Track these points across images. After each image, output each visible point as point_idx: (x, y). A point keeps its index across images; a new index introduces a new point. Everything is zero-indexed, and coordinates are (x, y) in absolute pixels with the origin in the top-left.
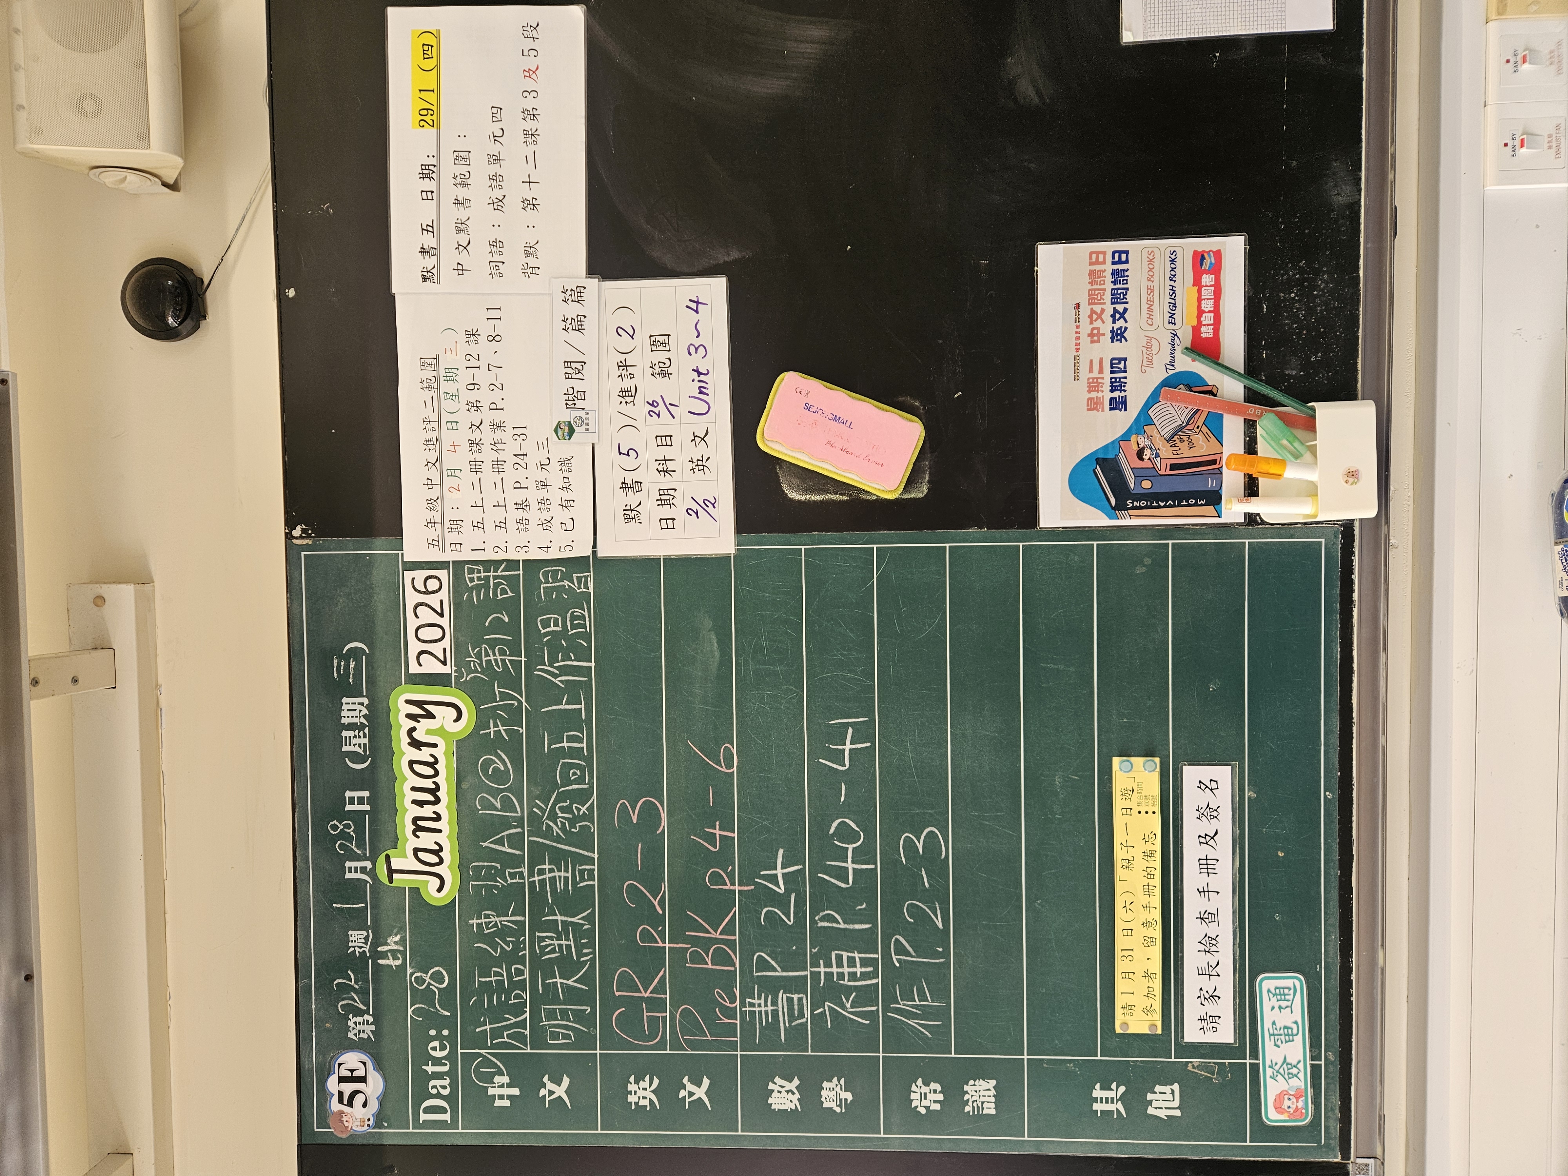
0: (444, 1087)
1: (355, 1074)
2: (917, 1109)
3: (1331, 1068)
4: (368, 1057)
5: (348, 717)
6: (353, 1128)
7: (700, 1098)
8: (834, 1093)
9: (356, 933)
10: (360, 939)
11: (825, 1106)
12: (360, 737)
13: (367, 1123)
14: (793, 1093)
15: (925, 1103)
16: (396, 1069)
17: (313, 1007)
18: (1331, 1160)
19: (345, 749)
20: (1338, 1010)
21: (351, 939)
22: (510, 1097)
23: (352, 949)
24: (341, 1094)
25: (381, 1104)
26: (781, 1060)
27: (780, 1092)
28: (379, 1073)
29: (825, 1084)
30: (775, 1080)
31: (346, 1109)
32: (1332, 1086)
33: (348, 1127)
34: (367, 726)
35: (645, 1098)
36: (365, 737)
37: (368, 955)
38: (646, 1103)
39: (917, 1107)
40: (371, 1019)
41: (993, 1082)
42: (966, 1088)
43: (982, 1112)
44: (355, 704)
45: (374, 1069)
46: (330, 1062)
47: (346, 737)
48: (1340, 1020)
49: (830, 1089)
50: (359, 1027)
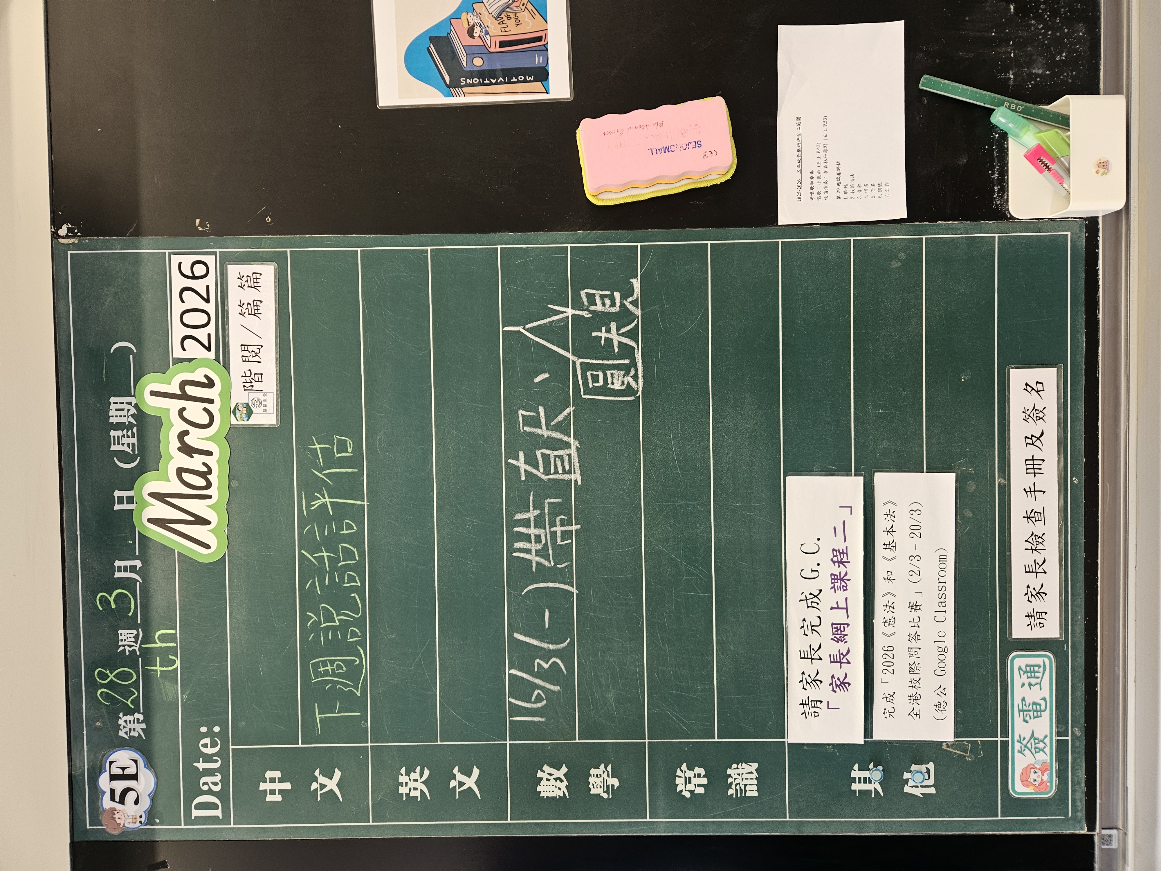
0: (215, 784)
1: (127, 772)
2: (682, 794)
3: (1077, 744)
4: (139, 754)
5: (116, 416)
6: (125, 825)
7: (470, 787)
8: (602, 778)
9: (126, 632)
10: (130, 637)
11: (593, 792)
12: (128, 437)
13: (139, 820)
14: (562, 781)
15: (690, 787)
16: (167, 767)
17: (84, 705)
18: (1077, 832)
19: (113, 448)
20: (1084, 687)
21: (121, 638)
22: (281, 792)
23: (122, 648)
24: (112, 791)
25: (153, 800)
26: (549, 748)
27: (548, 780)
28: (150, 770)
29: (593, 771)
30: (543, 769)
31: (118, 806)
32: (1078, 760)
33: (120, 824)
34: (135, 425)
35: (415, 789)
36: (133, 436)
37: (138, 653)
38: (417, 793)
39: (682, 791)
40: (141, 717)
41: (755, 765)
42: (729, 771)
43: (745, 794)
44: (123, 403)
45: (145, 767)
46: (101, 761)
47: (114, 437)
48: (1085, 697)
49: (597, 775)
50: (129, 726)
